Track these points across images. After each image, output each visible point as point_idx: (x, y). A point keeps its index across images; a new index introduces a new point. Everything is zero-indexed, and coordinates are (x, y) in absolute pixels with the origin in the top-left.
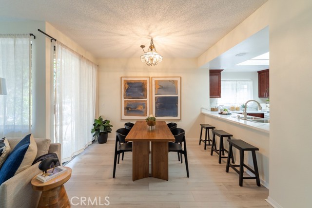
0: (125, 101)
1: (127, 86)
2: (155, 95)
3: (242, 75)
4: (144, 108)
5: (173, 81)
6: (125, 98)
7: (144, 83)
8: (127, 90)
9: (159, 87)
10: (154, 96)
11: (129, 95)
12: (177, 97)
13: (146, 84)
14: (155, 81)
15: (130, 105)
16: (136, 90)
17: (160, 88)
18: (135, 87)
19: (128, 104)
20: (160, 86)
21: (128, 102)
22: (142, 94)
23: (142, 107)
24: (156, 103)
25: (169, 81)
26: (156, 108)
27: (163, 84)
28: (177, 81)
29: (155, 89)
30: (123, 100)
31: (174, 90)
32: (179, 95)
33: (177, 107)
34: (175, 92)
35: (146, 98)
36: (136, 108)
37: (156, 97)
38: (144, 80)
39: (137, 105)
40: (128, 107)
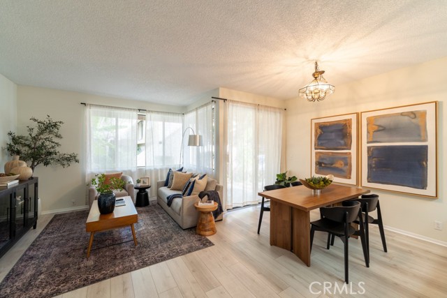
0: (316, 153)
1: (319, 131)
2: (368, 142)
4: (346, 164)
5: (412, 113)
6: (316, 149)
7: (345, 125)
8: (319, 137)
9: (376, 128)
10: (365, 146)
11: (322, 145)
12: (426, 147)
13: (350, 126)
14: (369, 119)
15: (322, 159)
16: (333, 136)
17: (378, 131)
18: (332, 132)
19: (320, 158)
20: (379, 126)
21: (321, 155)
22: (342, 142)
23: (342, 162)
24: (369, 158)
25: (402, 114)
26: (370, 167)
27: (382, 122)
28: (424, 113)
29: (368, 132)
30: (314, 151)
31: (419, 131)
34: (419, 135)
35: (350, 149)
36: (332, 164)
37: (369, 148)
38: (346, 120)
39: (334, 159)
40: (321, 161)
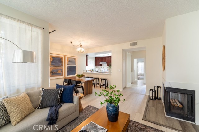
0: (51, 68)
1: (52, 59)
2: (67, 64)
3: (92, 58)
4: (61, 71)
6: (50, 66)
8: (52, 61)
10: (66, 65)
11: (53, 65)
12: (76, 66)
13: (63, 59)
14: (67, 58)
16: (57, 62)
17: (69, 61)
18: (57, 60)
19: (52, 70)
22: (60, 64)
24: (67, 69)
25: (73, 58)
26: (67, 71)
27: (70, 59)
28: (76, 59)
29: (67, 62)
31: (74, 62)
32: (76, 65)
33: (76, 70)
35: (62, 66)
36: (57, 72)
37: (67, 66)
38: (61, 57)
39: (57, 70)
40: (53, 71)
